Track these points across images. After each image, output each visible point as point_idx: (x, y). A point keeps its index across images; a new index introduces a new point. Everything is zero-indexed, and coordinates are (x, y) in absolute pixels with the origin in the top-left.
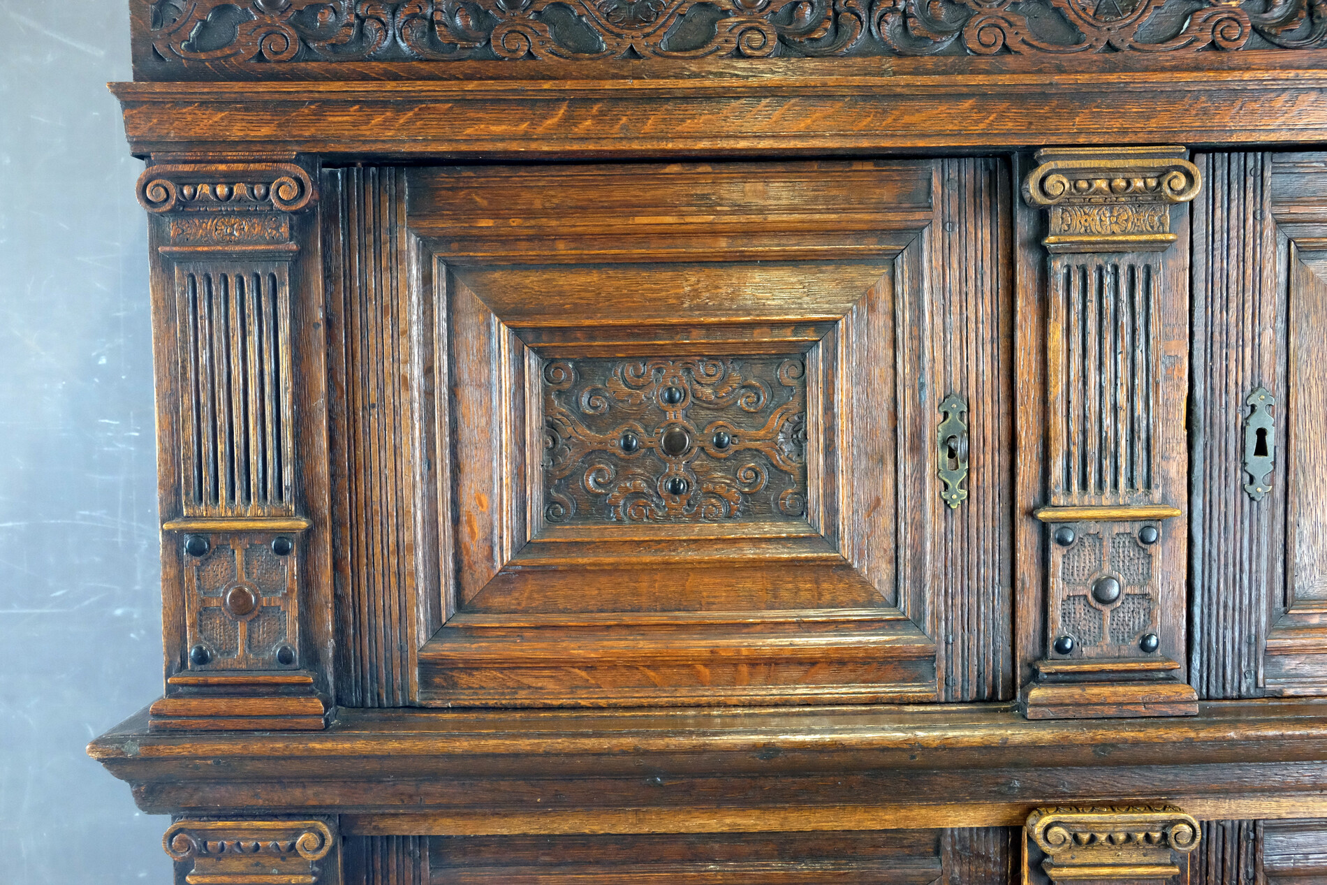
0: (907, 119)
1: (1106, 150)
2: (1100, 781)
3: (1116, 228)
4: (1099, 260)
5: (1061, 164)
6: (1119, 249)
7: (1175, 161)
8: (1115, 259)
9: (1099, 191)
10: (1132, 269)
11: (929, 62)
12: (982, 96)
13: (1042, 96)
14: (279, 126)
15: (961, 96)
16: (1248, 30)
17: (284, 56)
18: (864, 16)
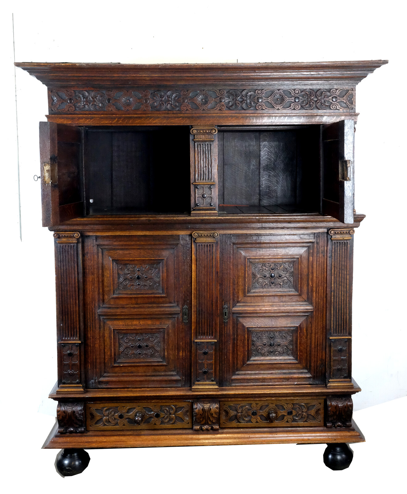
0: (171, 121)
1: (202, 126)
2: (203, 226)
3: (205, 138)
4: (202, 143)
5: (195, 128)
6: (206, 141)
7: (214, 128)
8: (205, 143)
9: (201, 132)
10: (208, 144)
11: (175, 112)
12: (183, 117)
13: (192, 117)
14: (72, 122)
15: (180, 117)
16: (225, 107)
17: (73, 110)
18: (165, 105)
